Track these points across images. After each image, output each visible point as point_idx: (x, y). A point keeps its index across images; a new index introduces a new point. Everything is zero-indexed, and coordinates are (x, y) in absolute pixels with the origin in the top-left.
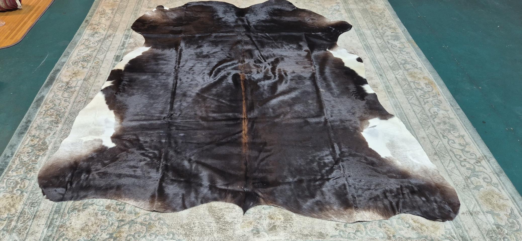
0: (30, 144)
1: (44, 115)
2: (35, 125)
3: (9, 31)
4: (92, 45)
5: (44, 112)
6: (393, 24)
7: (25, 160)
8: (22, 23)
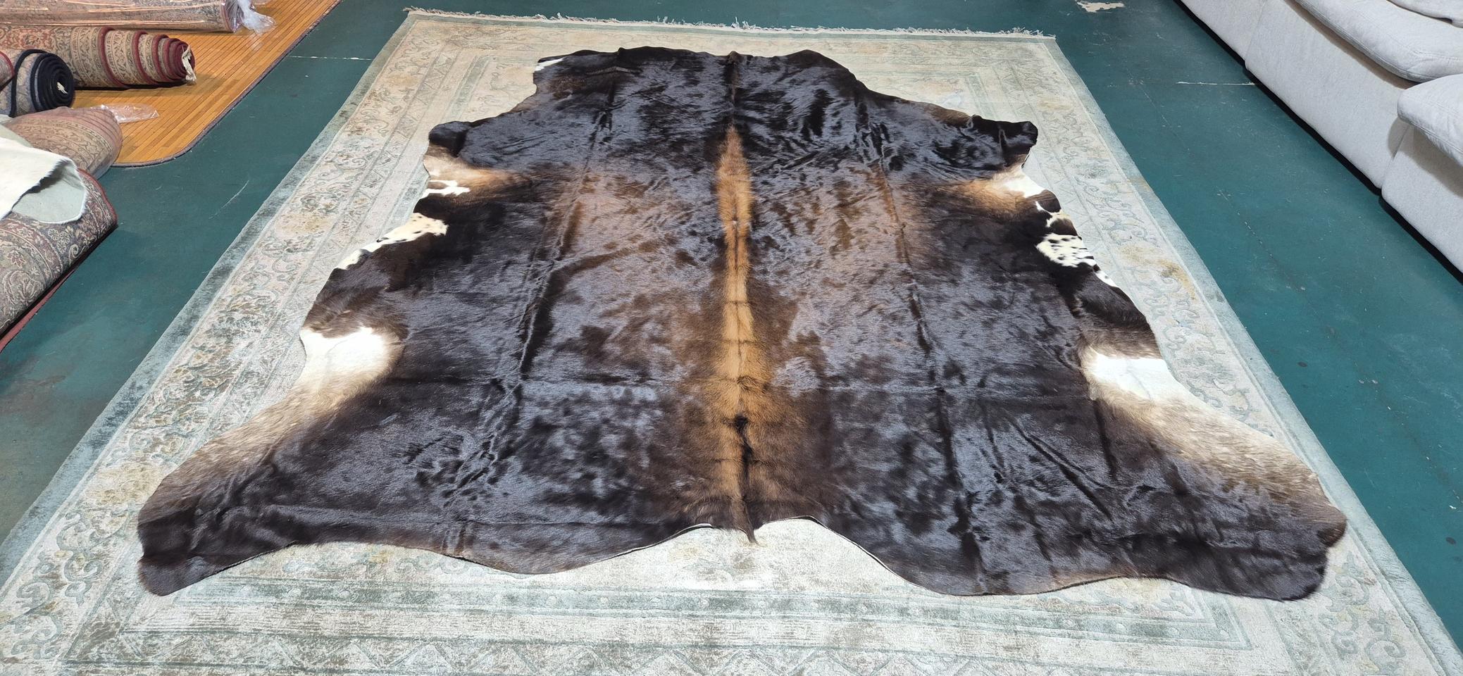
0: (191, 365)
1: (228, 306)
2: (206, 327)
3: (163, 129)
4: (351, 165)
5: (229, 299)
6: (1093, 139)
7: (178, 396)
8: (194, 113)
